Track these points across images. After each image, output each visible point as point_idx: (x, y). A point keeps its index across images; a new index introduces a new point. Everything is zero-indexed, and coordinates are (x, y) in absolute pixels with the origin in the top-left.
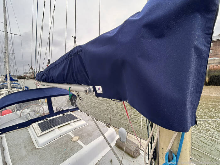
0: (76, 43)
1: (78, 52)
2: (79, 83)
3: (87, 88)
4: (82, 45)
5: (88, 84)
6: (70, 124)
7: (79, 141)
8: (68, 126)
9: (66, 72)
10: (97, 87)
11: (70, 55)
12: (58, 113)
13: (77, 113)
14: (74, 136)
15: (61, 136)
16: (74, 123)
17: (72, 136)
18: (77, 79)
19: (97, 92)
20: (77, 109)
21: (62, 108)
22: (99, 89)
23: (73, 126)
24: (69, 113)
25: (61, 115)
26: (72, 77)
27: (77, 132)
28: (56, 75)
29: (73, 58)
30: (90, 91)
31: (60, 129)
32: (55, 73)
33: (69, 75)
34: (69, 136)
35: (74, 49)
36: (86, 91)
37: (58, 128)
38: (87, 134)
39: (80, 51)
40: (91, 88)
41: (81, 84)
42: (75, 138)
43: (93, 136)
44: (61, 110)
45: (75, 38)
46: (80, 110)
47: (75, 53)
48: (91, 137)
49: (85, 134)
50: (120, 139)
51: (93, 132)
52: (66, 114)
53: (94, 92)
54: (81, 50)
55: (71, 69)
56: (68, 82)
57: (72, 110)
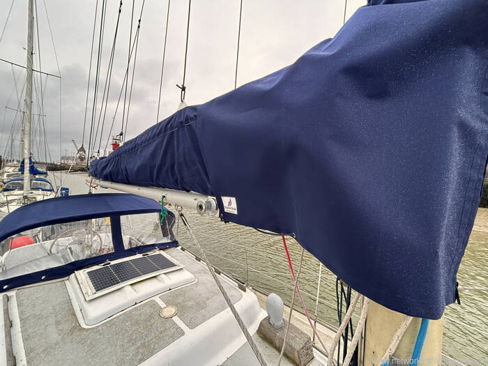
0: (185, 100)
1: (187, 120)
2: (186, 188)
3: (203, 200)
4: (199, 106)
5: (205, 192)
6: (158, 278)
7: (176, 319)
8: (154, 281)
9: (158, 161)
10: (225, 200)
11: (170, 125)
12: (133, 251)
13: (174, 254)
14: (165, 305)
15: (136, 304)
16: (168, 275)
17: (162, 304)
18: (182, 179)
19: (226, 210)
20: (174, 244)
21: (143, 240)
22: (230, 203)
23: (164, 283)
24: (157, 252)
25: (139, 256)
26: (170, 174)
27: (173, 296)
28: (135, 169)
29: (175, 135)
30: (209, 207)
31: (136, 287)
32: (134, 164)
33: (164, 169)
34: (154, 305)
35: (180, 113)
36: (201, 207)
37: (131, 285)
38: (194, 303)
39: (192, 119)
40: (212, 200)
41: (188, 191)
42: (169, 311)
43: (207, 309)
44: (140, 244)
45: (184, 89)
46: (180, 247)
47: (181, 123)
48: (203, 310)
49: (190, 304)
50: (268, 319)
51: (208, 299)
52: (150, 254)
53: (217, 209)
54: (196, 116)
55: (169, 155)
56: (160, 183)
57: (163, 247)
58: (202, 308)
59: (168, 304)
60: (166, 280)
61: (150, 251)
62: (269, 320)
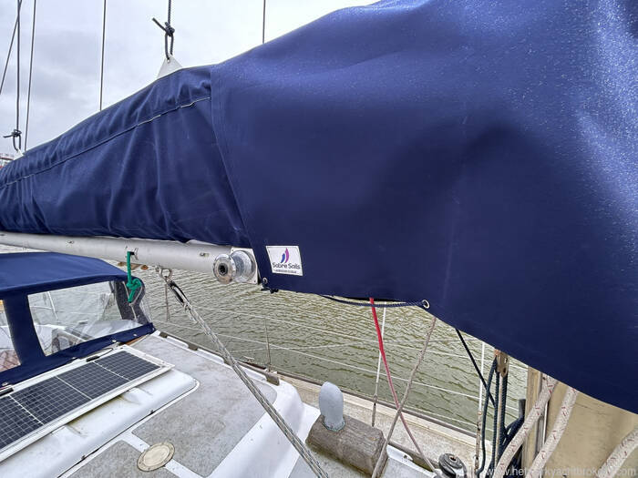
1: (185, 95)
4: (213, 66)
6: (126, 396)
7: (173, 466)
8: (120, 403)
9: (116, 184)
11: (139, 110)
12: (63, 357)
13: (149, 346)
14: (146, 446)
15: (84, 458)
16: (145, 388)
17: (139, 444)
18: (175, 217)
19: (274, 270)
20: (148, 328)
21: (85, 330)
22: (286, 256)
23: (139, 404)
24: (117, 349)
25: (79, 363)
26: (145, 209)
27: (158, 426)
28: (60, 202)
29: (155, 128)
31: (79, 426)
32: (56, 193)
33: (131, 202)
34: (125, 450)
35: (164, 82)
36: (223, 269)
37: (68, 424)
38: (201, 427)
39: (197, 93)
41: (184, 240)
42: (155, 456)
43: (227, 431)
44: (80, 340)
45: (170, 32)
46: (157, 333)
47: (171, 102)
48: (220, 436)
49: (194, 429)
50: (321, 420)
51: (224, 412)
52: (102, 354)
54: (208, 88)
55: (142, 172)
56: (124, 229)
57: (125, 338)
58: (218, 431)
59: (152, 440)
60: (143, 397)
61: (99, 350)
62: (323, 421)
